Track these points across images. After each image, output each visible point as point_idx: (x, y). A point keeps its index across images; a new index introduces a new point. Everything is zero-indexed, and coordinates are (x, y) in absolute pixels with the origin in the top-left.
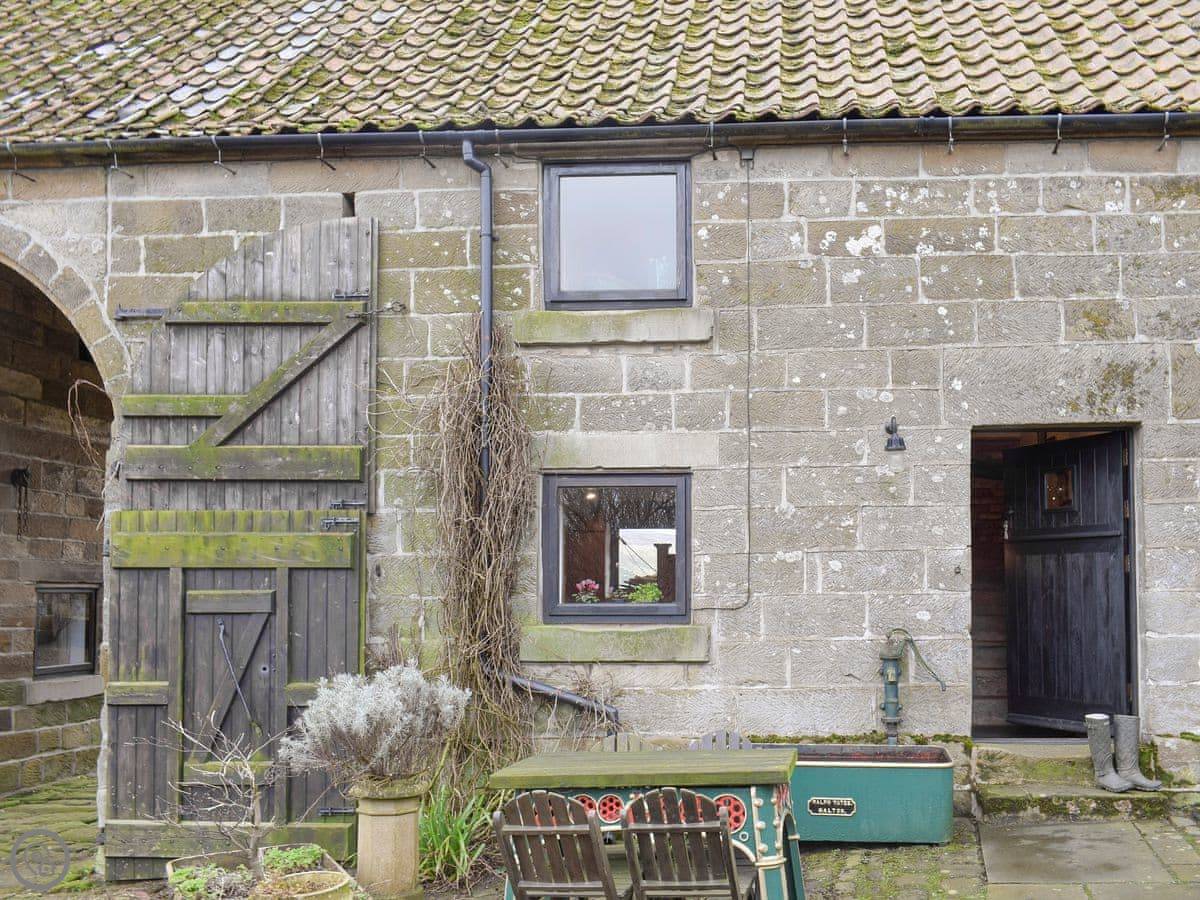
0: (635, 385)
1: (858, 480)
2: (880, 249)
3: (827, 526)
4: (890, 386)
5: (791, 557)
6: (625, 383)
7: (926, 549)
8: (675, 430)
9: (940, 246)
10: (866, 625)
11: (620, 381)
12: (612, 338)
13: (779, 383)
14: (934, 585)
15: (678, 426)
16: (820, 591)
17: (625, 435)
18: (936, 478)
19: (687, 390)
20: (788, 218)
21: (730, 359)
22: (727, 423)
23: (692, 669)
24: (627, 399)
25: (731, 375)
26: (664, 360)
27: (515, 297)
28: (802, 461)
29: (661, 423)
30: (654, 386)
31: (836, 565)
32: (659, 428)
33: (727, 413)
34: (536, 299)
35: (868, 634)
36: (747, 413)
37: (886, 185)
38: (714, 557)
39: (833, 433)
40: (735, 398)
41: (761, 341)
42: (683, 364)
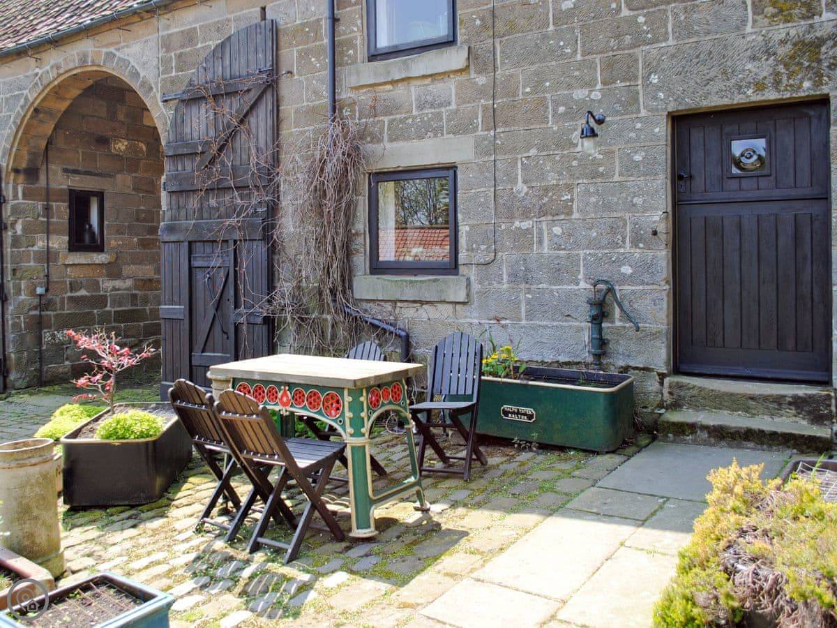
0: (420, 107)
1: (575, 163)
3: (551, 200)
4: (599, 86)
5: (526, 225)
6: (414, 106)
7: (627, 216)
8: (446, 136)
10: (580, 276)
11: (411, 105)
12: (403, 76)
13: (515, 94)
14: (635, 244)
15: (448, 133)
16: (546, 251)
17: (416, 143)
18: (638, 158)
19: (453, 107)
21: (481, 80)
22: (480, 128)
23: (458, 307)
24: (414, 118)
25: (481, 92)
26: (438, 88)
27: (349, 56)
28: (533, 152)
29: (437, 132)
30: (432, 106)
31: (557, 230)
32: (436, 136)
33: (480, 120)
34: (361, 53)
35: (583, 285)
36: (494, 119)
38: (472, 226)
39: (555, 128)
40: (485, 108)
41: (502, 64)
42: (449, 88)
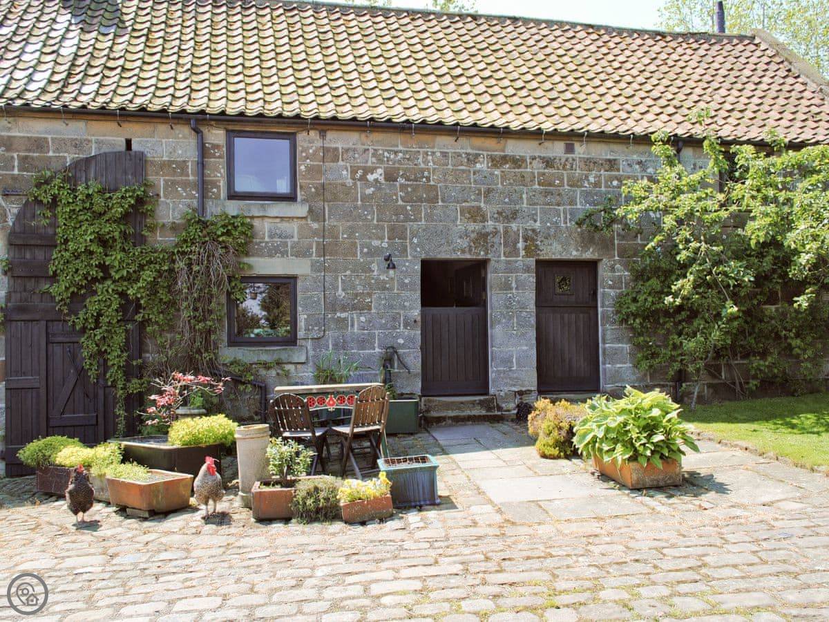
0: (271, 236)
1: (373, 281)
2: (382, 179)
3: (359, 301)
4: (386, 240)
5: (343, 315)
6: (266, 235)
7: (402, 312)
8: (290, 257)
9: (408, 179)
10: (376, 345)
11: (264, 234)
12: (261, 214)
13: (337, 237)
14: (405, 327)
15: (292, 255)
16: (356, 331)
17: (267, 260)
18: (407, 281)
19: (296, 239)
20: (341, 163)
21: (315, 226)
22: (314, 255)
23: (299, 366)
24: (267, 243)
25: (315, 233)
26: (284, 226)
27: (213, 193)
28: (348, 273)
29: (285, 254)
30: (280, 237)
31: (363, 319)
32: (283, 256)
33: (314, 250)
34: (223, 194)
35: (377, 350)
36: (323, 250)
37: (384, 151)
38: (308, 316)
39: (362, 260)
40: (318, 243)
41: (329, 218)
42: (294, 227)
